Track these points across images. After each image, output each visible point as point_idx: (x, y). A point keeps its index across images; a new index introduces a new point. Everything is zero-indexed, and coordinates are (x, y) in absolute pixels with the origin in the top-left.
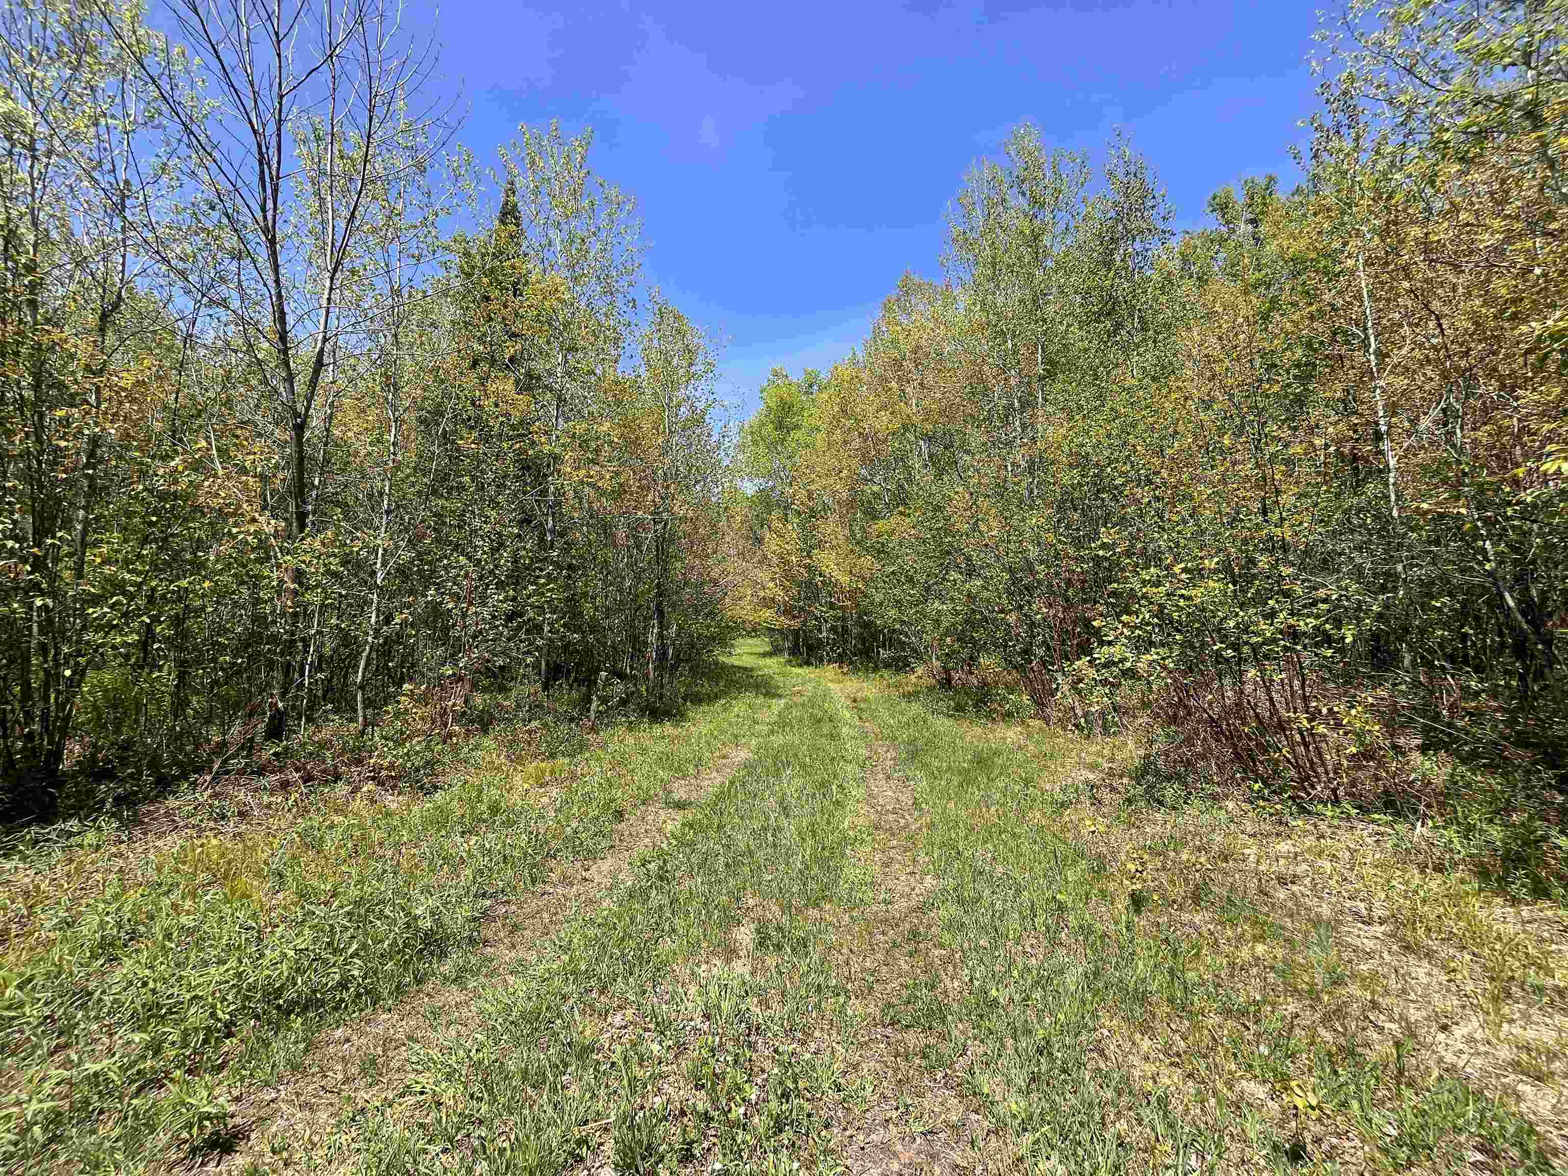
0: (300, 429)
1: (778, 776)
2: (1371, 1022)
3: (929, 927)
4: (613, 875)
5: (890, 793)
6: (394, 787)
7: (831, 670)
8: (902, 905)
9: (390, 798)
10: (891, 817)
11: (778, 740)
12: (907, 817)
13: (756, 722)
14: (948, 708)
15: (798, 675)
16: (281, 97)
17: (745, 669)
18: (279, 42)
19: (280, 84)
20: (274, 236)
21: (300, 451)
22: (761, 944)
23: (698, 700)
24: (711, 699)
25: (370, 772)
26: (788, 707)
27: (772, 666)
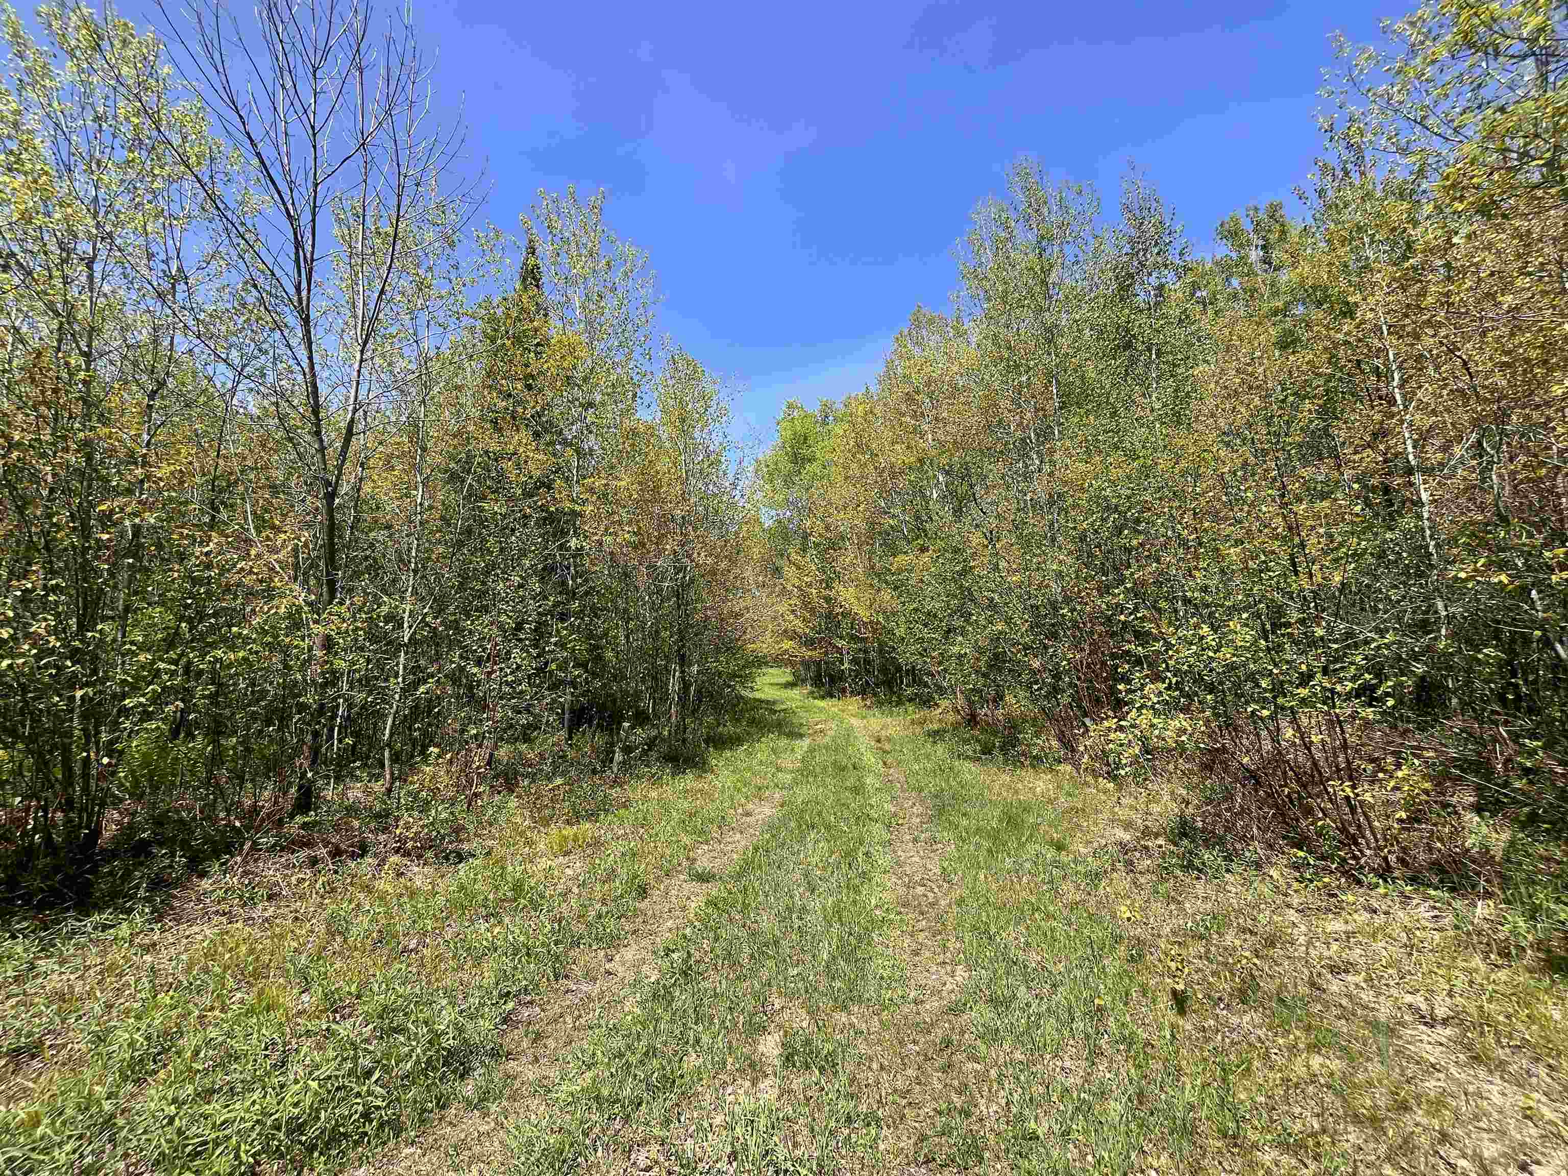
0: (330, 497)
1: (802, 840)
2: (1441, 1157)
3: (962, 1033)
4: (637, 966)
5: (917, 859)
6: (419, 857)
7: (853, 704)
8: (933, 1004)
9: (416, 869)
10: (920, 890)
11: (802, 794)
12: (936, 890)
13: (779, 769)
14: (975, 751)
15: (821, 710)
16: (316, 185)
17: (768, 702)
18: (314, 135)
19: (315, 174)
20: (308, 316)
21: (331, 518)
22: (788, 1059)
23: (721, 742)
24: (733, 741)
25: (396, 842)
26: (811, 750)
27: (795, 698)
